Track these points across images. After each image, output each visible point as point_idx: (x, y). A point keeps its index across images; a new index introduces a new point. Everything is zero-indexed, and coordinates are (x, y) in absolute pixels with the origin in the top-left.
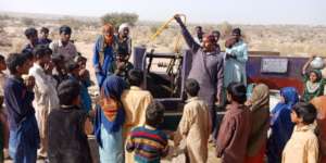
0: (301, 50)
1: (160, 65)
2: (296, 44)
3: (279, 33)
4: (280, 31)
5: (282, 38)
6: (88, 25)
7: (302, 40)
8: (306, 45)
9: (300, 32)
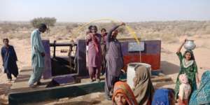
0: (158, 36)
1: (62, 52)
2: (155, 33)
3: (145, 27)
4: (146, 25)
5: (147, 29)
6: (22, 27)
7: (159, 30)
8: (161, 33)
9: (157, 25)
